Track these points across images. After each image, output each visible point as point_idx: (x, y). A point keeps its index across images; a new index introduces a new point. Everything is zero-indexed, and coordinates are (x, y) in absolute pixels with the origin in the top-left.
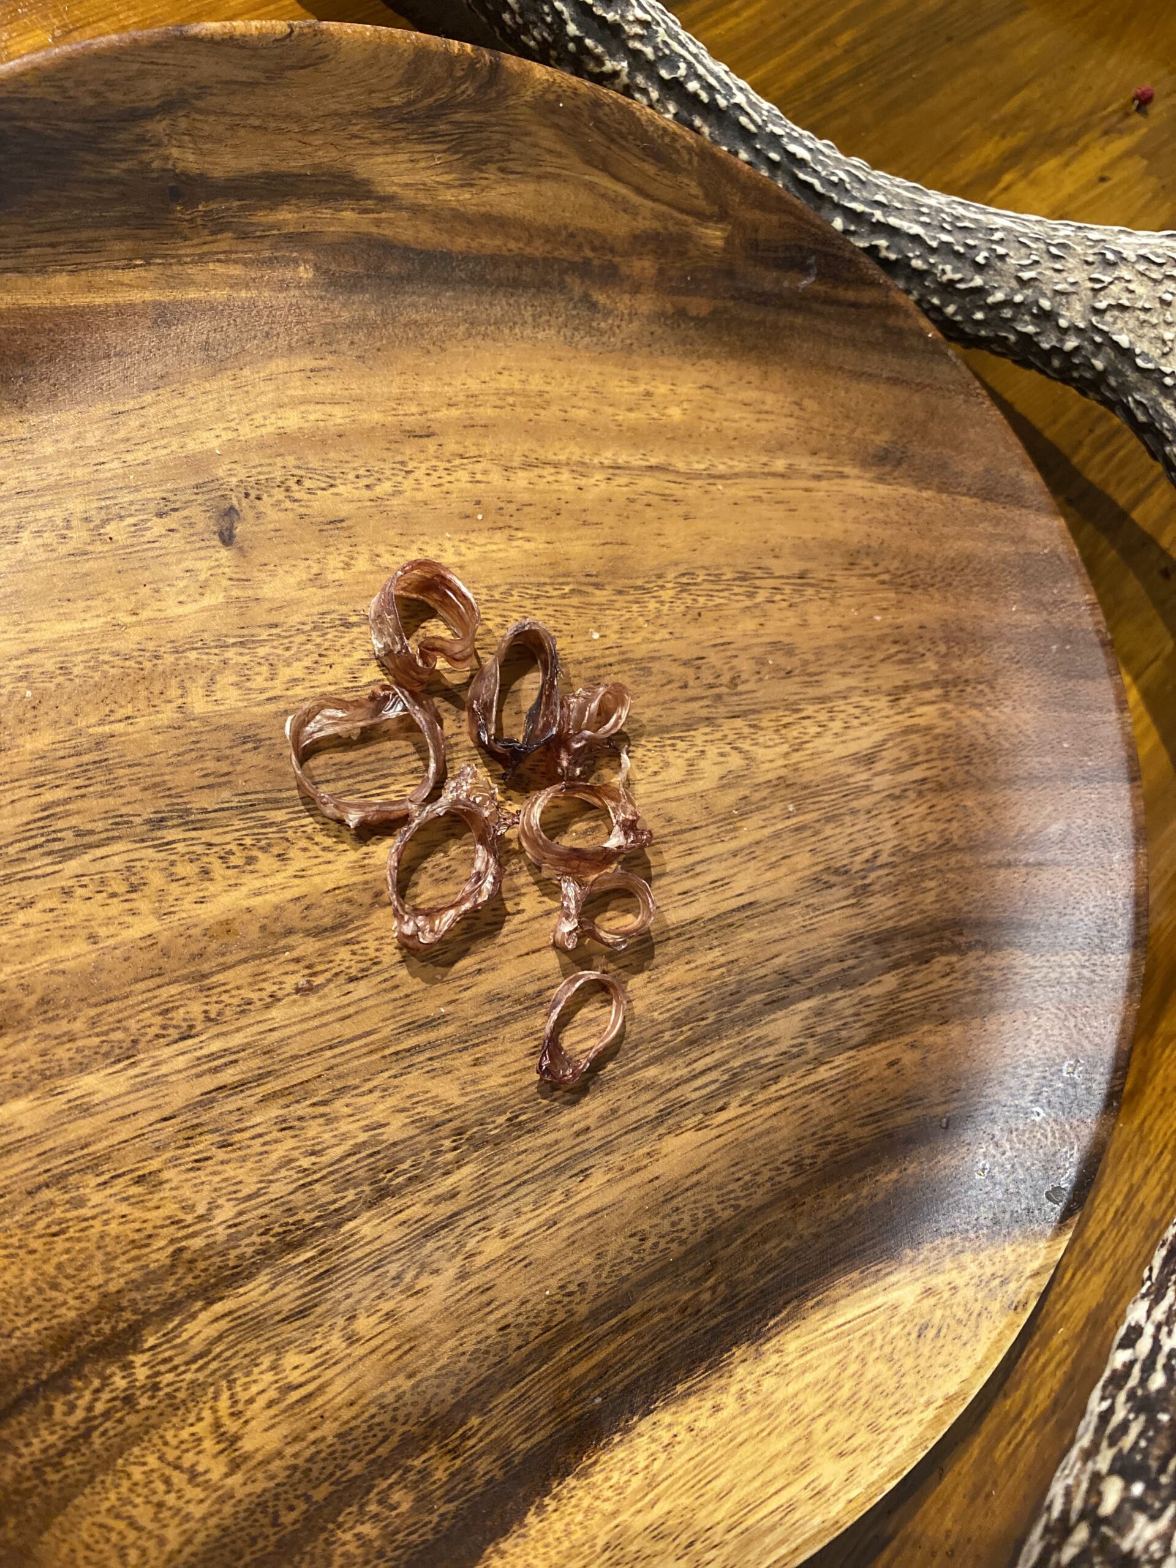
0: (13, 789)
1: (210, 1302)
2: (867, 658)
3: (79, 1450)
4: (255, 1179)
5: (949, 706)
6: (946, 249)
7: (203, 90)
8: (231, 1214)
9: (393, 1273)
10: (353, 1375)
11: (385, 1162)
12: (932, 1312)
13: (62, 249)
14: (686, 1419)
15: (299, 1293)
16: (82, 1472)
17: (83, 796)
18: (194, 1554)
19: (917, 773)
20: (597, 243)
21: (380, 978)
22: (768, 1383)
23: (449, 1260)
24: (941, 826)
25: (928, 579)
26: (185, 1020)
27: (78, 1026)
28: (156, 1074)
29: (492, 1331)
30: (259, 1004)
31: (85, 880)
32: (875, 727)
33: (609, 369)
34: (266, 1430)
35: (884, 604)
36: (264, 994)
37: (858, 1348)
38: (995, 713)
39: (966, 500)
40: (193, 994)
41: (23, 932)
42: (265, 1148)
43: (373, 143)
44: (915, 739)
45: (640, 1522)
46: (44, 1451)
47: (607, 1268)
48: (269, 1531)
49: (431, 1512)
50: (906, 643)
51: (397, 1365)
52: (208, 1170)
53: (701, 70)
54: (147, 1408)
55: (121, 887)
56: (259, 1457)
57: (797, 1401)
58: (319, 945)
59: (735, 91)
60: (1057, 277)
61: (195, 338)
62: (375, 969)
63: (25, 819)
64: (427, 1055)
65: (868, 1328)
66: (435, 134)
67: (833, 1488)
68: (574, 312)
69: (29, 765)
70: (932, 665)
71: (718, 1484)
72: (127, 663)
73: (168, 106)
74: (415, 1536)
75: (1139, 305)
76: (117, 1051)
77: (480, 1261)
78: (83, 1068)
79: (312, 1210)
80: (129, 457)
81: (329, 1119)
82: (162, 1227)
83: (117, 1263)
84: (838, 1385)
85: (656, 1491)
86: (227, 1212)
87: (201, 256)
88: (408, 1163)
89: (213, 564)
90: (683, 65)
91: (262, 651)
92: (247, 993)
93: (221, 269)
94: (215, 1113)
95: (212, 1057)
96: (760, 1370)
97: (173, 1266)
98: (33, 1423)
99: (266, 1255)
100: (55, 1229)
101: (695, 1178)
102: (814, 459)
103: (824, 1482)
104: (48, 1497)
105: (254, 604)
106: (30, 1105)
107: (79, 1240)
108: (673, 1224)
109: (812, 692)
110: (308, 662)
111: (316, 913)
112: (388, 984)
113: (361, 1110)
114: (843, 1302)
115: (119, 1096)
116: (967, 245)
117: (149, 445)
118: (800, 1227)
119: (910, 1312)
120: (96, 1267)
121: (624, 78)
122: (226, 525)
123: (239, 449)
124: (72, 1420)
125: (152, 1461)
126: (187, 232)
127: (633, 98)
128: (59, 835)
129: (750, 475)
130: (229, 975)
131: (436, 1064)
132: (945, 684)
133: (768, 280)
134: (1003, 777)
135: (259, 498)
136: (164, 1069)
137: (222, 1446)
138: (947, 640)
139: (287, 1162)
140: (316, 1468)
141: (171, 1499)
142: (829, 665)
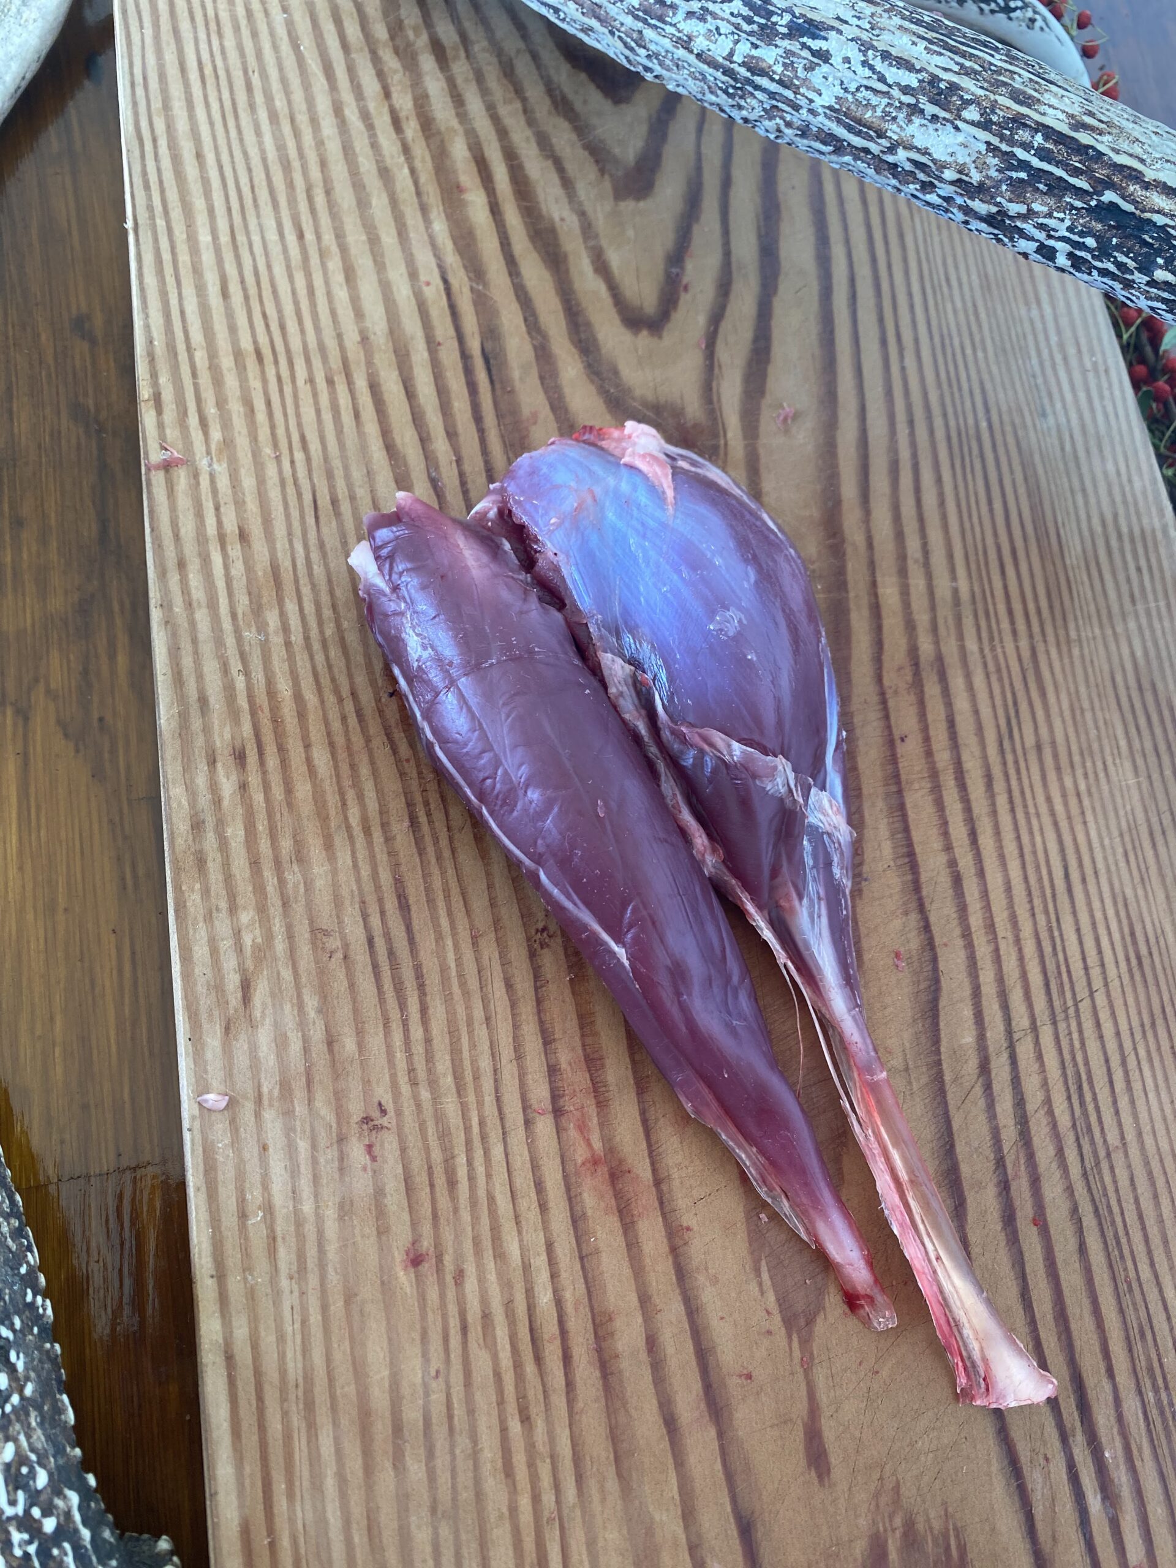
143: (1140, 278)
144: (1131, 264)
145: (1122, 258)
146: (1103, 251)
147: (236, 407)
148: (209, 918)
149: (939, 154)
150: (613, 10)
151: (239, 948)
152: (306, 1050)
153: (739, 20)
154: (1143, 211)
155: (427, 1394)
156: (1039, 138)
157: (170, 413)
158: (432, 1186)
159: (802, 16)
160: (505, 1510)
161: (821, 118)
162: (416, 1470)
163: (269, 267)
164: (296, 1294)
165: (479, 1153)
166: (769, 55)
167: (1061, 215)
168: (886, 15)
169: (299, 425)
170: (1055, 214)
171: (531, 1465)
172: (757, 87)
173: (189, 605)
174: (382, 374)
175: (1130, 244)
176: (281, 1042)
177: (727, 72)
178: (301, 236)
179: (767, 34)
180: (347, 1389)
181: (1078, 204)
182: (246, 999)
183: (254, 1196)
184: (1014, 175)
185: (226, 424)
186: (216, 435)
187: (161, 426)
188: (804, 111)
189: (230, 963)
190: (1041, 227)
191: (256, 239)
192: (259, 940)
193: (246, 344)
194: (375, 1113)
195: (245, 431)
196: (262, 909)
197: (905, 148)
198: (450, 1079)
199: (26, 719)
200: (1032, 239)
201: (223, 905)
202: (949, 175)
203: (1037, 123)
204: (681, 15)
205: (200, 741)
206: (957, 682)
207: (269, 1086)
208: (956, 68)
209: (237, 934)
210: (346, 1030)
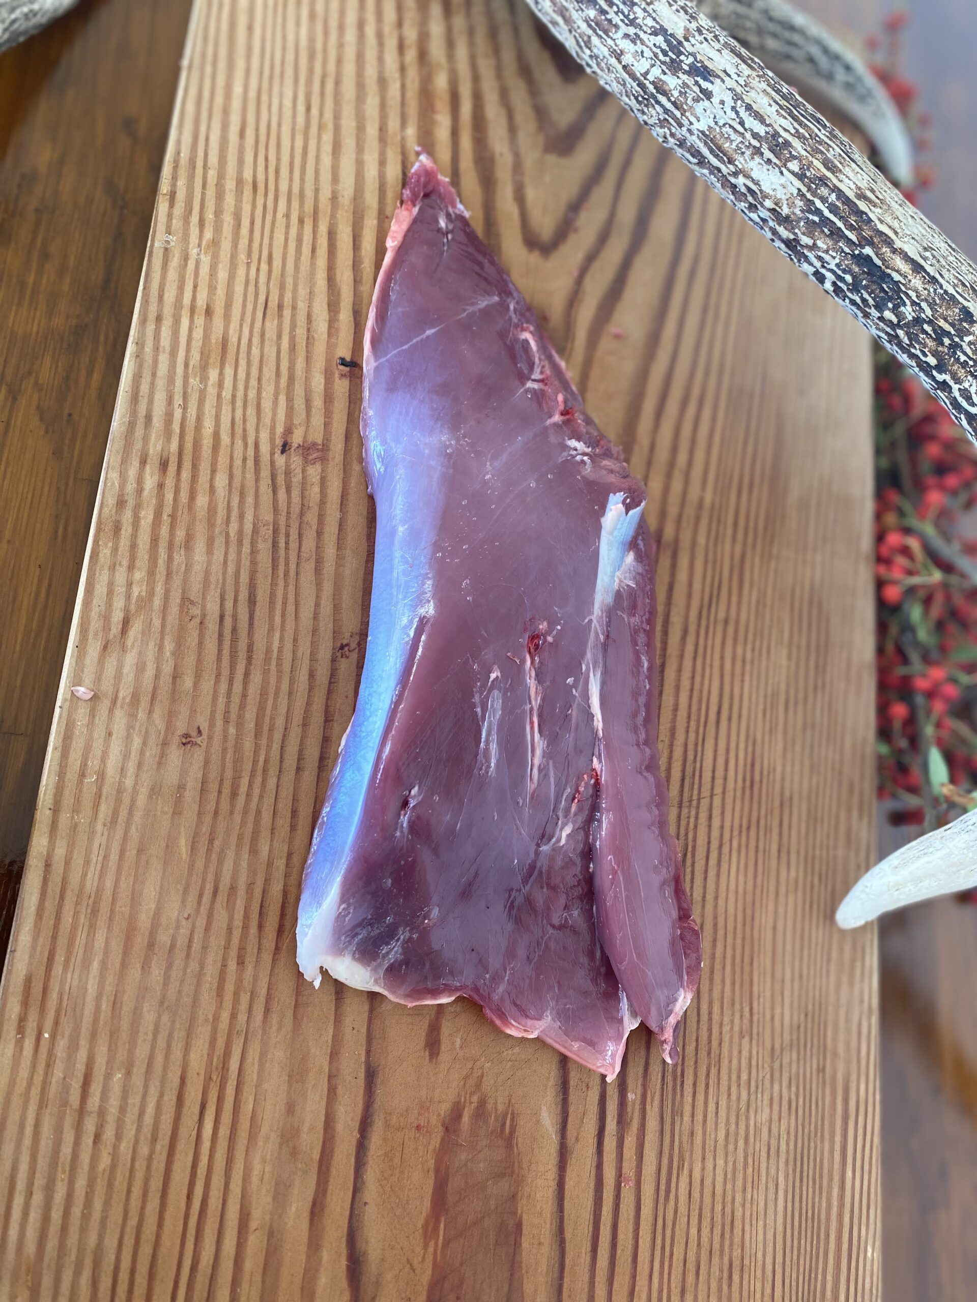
143: (875, 313)
144: (871, 302)
145: (866, 296)
146: (855, 287)
147: (228, 219)
148: (113, 568)
149: (766, 188)
150: (575, 15)
151: (128, 596)
152: (157, 676)
153: (658, 51)
154: (887, 267)
155: (178, 927)
156: (833, 196)
157: (179, 210)
158: (220, 792)
159: (701, 62)
160: (211, 1017)
161: (694, 138)
162: (156, 973)
163: (279, 125)
164: (105, 837)
165: (259, 780)
166: (672, 82)
167: (834, 254)
168: (757, 79)
169: (270, 245)
170: (830, 252)
171: (236, 994)
172: (658, 102)
173: (157, 349)
174: (340, 226)
175: (874, 287)
176: (140, 668)
177: (641, 85)
178: (308, 109)
179: (674, 67)
180: (123, 907)
181: (847, 250)
182: (124, 631)
183: (94, 764)
184: (811, 217)
185: (218, 229)
186: (208, 234)
187: (170, 216)
188: (684, 129)
189: (119, 604)
190: (820, 258)
191: (275, 101)
192: (144, 594)
193: (248, 175)
194: (194, 733)
195: (230, 238)
196: (151, 573)
197: (744, 176)
198: (252, 725)
199: (15, 399)
200: (811, 264)
201: (125, 563)
202: (768, 204)
203: (835, 186)
204: (620, 34)
205: (138, 445)
206: (683, 562)
207: (125, 693)
208: (793, 131)
209: (130, 585)
210: (189, 672)
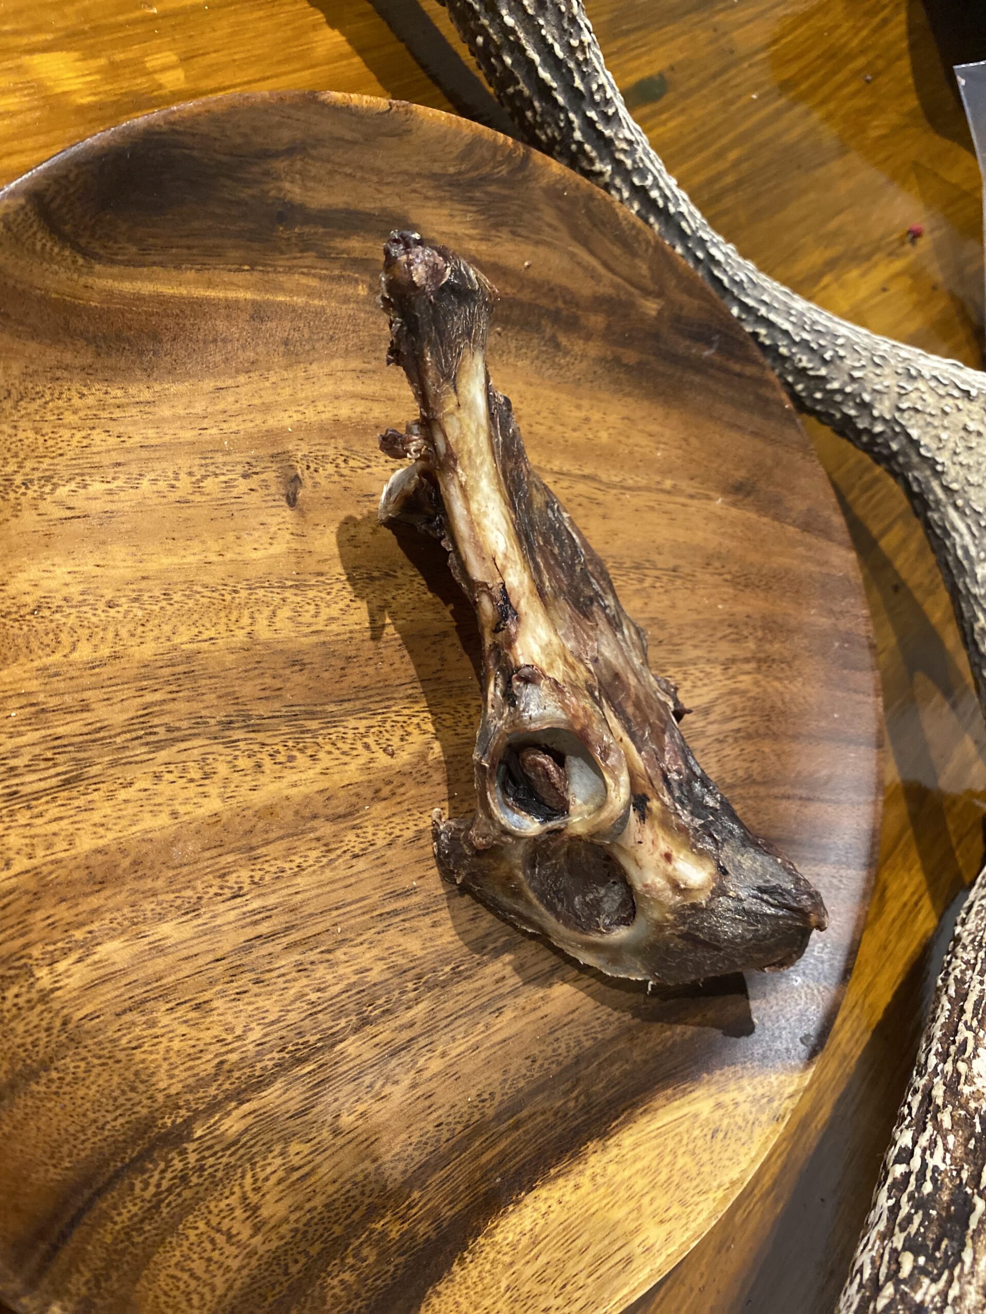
0: (123, 690)
1: (242, 1103)
2: (711, 635)
3: (152, 1218)
4: (278, 1009)
5: (760, 677)
6: (804, 344)
7: (318, 142)
8: (260, 1035)
9: (367, 1083)
10: (336, 1159)
11: (366, 999)
12: (721, 1120)
13: (195, 251)
14: (557, 1195)
15: (302, 1097)
16: (157, 1235)
17: (174, 699)
18: (235, 1297)
19: (735, 725)
20: (568, 298)
21: (374, 857)
22: (611, 1168)
23: (406, 1074)
24: (747, 765)
25: (756, 582)
26: (236, 883)
27: (160, 883)
28: (213, 924)
29: (430, 1127)
30: (289, 872)
31: (172, 767)
32: (711, 687)
33: (563, 397)
34: (277, 1201)
35: (725, 597)
36: (293, 865)
37: (671, 1144)
38: (791, 686)
39: (792, 529)
40: (243, 862)
41: (122, 806)
42: (287, 985)
43: (427, 198)
44: (736, 699)
45: (529, 1271)
46: (130, 1219)
47: (509, 1082)
48: (283, 1279)
49: (389, 1263)
50: (736, 627)
51: (365, 1152)
52: (246, 1000)
53: (662, 184)
54: (196, 1185)
55: (195, 774)
56: (272, 1222)
57: (631, 1182)
58: (334, 828)
59: (681, 202)
60: (877, 380)
61: (280, 335)
62: (371, 848)
63: (131, 715)
64: (401, 917)
65: (678, 1130)
66: (471, 199)
67: (657, 1246)
68: (544, 349)
69: (136, 671)
70: (751, 645)
71: (579, 1243)
72: (214, 595)
73: (291, 151)
74: (379, 1282)
75: (928, 410)
76: (187, 905)
77: (427, 1074)
78: (161, 918)
79: (316, 1034)
80: (224, 426)
81: (332, 964)
82: (210, 1044)
83: (176, 1072)
84: (657, 1172)
85: (538, 1247)
86: (256, 1034)
87: (291, 268)
88: (383, 999)
89: (281, 520)
90: (650, 178)
91: (311, 594)
92: (280, 863)
93: (304, 280)
94: (253, 956)
95: (253, 912)
96: (605, 1160)
97: (216, 1075)
98: (121, 1198)
99: (281, 1068)
100: (134, 1044)
101: (571, 1017)
102: (691, 483)
103: (651, 1241)
104: (137, 1255)
105: (306, 555)
106: (122, 945)
107: (151, 1053)
108: (554, 1050)
109: (674, 658)
110: (341, 605)
111: (334, 802)
112: (380, 861)
113: (355, 957)
114: (661, 1111)
115: (185, 941)
116: (820, 346)
117: (240, 418)
118: (635, 1054)
119: (707, 1120)
120: (162, 1074)
121: (607, 178)
122: (291, 490)
123: (304, 430)
124: (147, 1195)
125: (201, 1225)
126: (283, 248)
127: (609, 193)
128: (155, 730)
129: (648, 489)
130: (271, 847)
131: (407, 925)
132: (759, 661)
133: (683, 346)
134: (790, 733)
135: (316, 471)
136: (219, 921)
137: (248, 1214)
138: (763, 628)
139: (301, 996)
140: (311, 1230)
141: (216, 1255)
142: (688, 639)
